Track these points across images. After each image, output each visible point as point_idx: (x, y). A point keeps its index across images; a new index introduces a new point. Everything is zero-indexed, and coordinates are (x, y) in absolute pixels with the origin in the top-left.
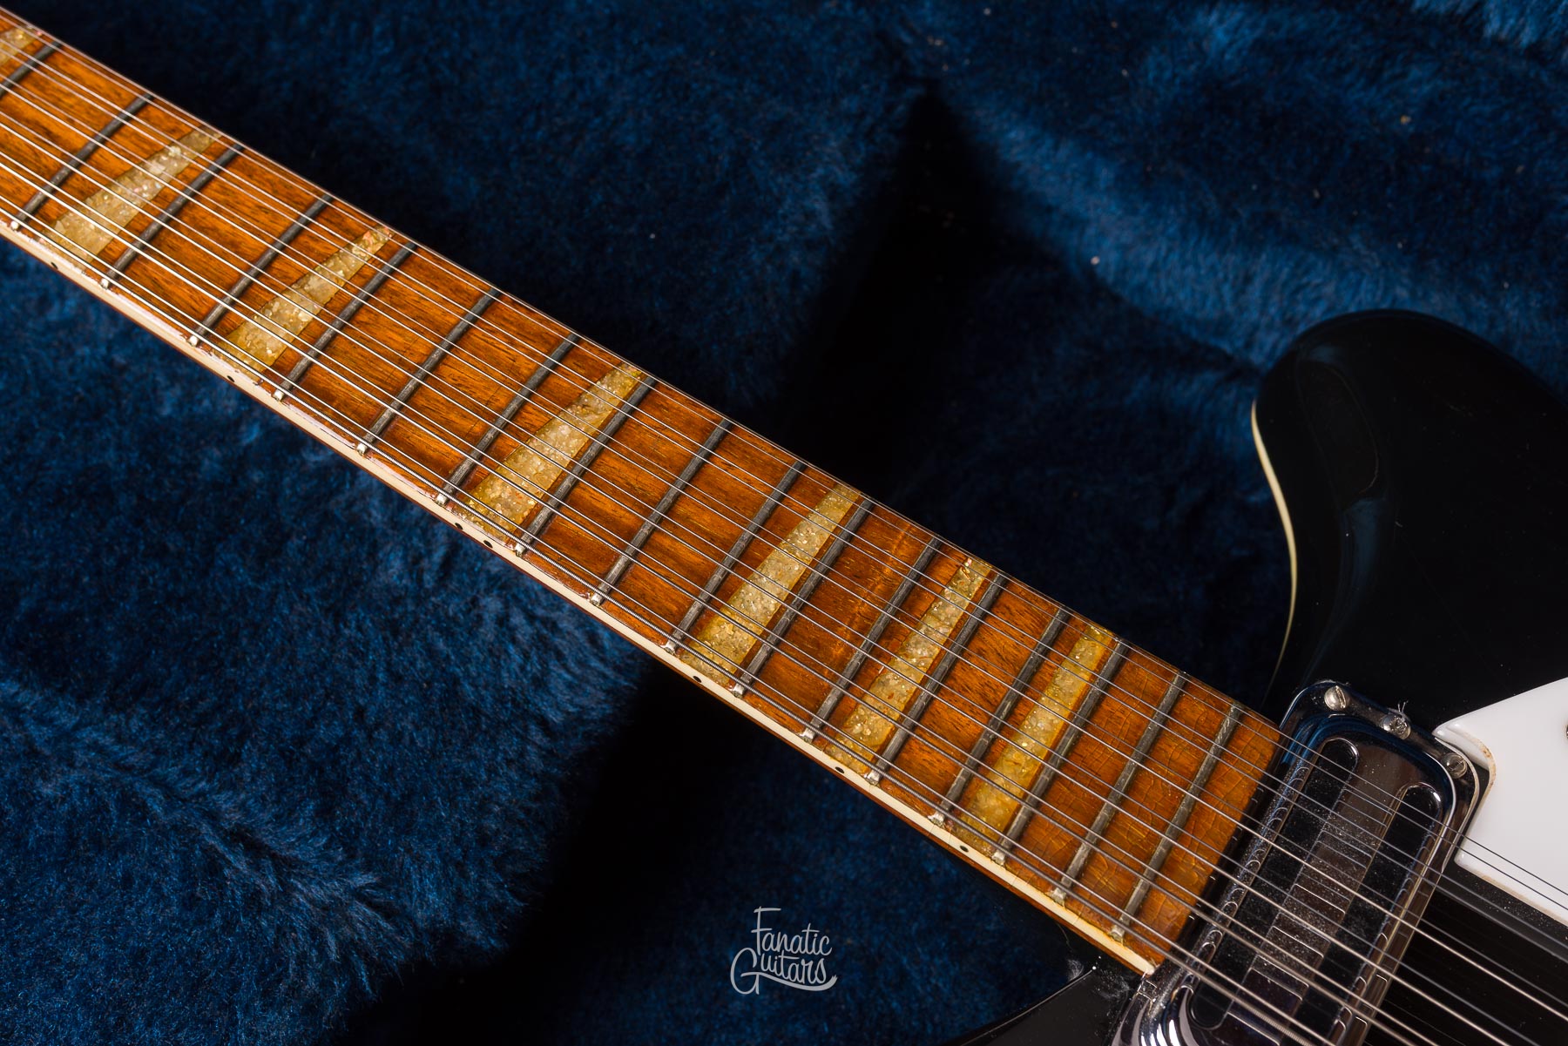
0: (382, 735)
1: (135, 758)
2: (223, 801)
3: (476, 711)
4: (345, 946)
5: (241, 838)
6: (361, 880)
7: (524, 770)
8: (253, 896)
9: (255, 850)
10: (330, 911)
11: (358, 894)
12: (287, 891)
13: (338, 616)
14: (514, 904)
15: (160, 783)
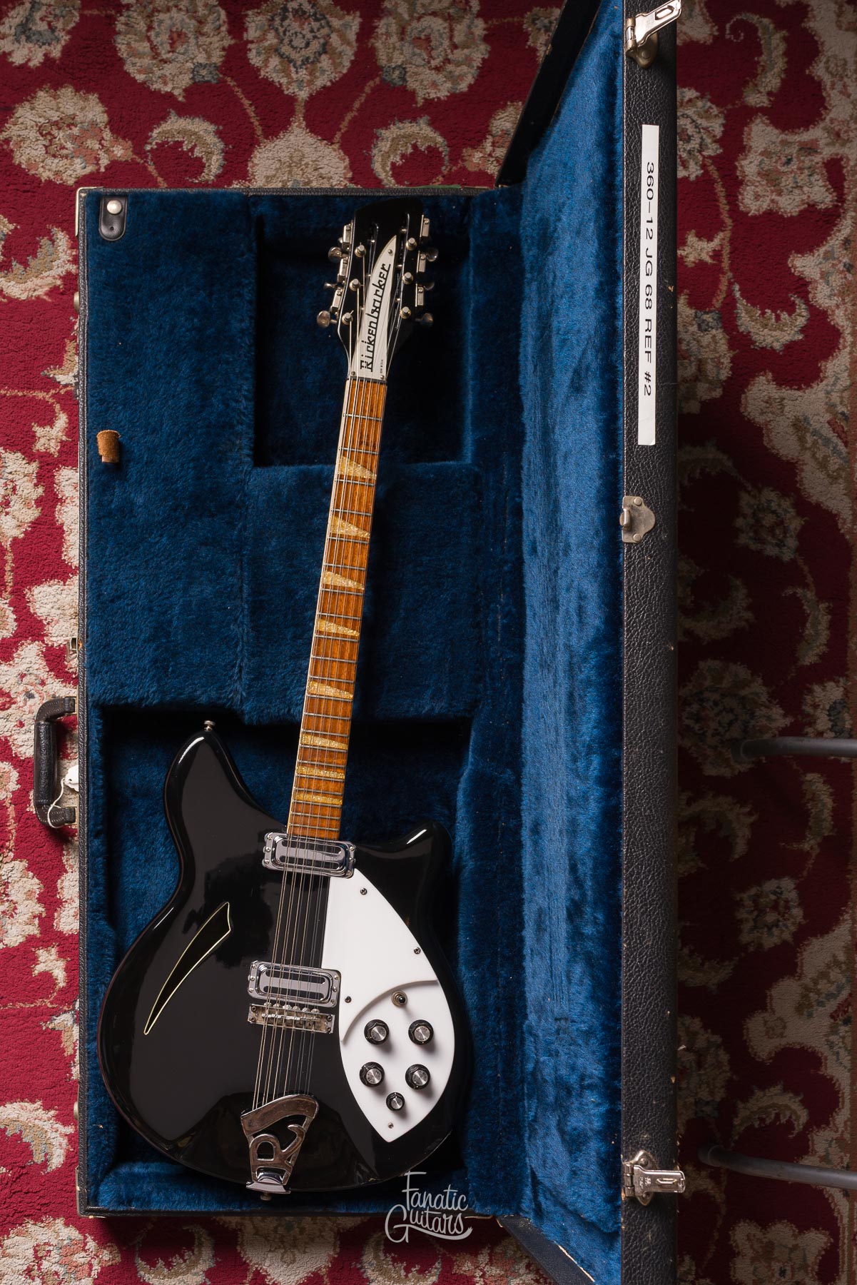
0: (272, 682)
1: (245, 639)
2: (246, 660)
3: (285, 696)
4: (232, 698)
5: (241, 667)
6: (244, 694)
7: (278, 712)
8: (232, 676)
9: (240, 671)
10: (236, 691)
11: (242, 695)
12: (236, 681)
13: (290, 659)
14: (255, 723)
15: (243, 646)
